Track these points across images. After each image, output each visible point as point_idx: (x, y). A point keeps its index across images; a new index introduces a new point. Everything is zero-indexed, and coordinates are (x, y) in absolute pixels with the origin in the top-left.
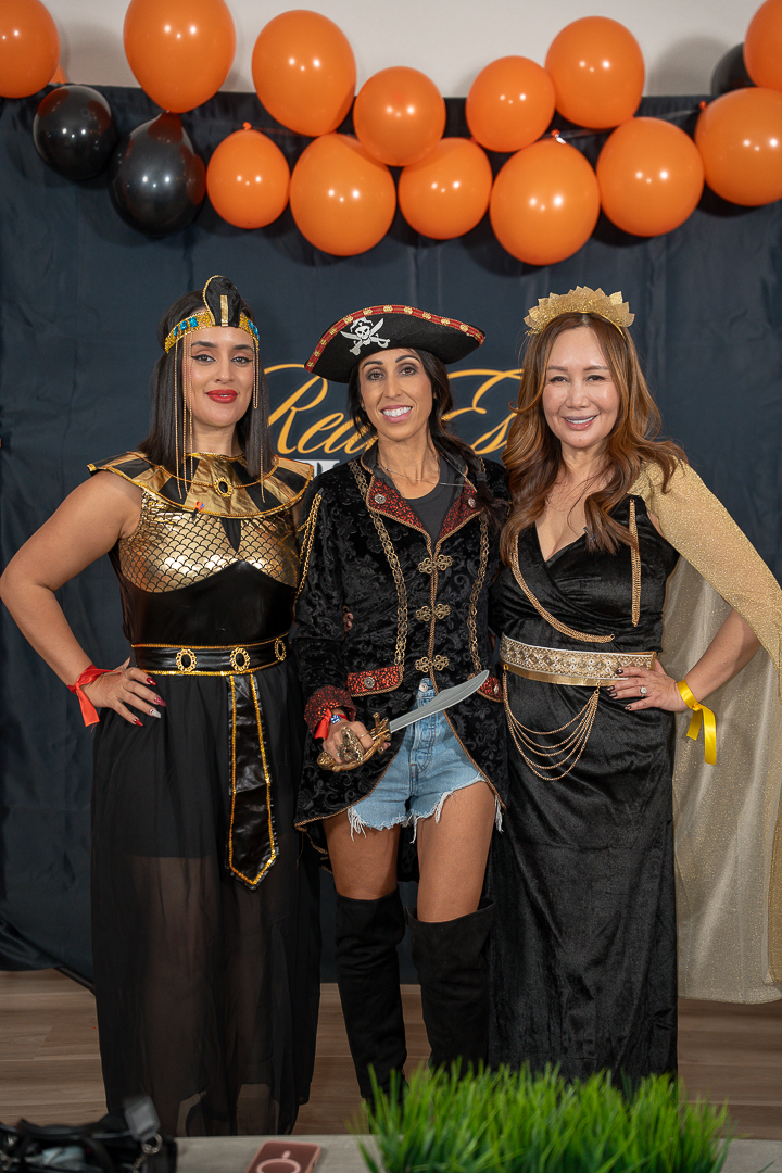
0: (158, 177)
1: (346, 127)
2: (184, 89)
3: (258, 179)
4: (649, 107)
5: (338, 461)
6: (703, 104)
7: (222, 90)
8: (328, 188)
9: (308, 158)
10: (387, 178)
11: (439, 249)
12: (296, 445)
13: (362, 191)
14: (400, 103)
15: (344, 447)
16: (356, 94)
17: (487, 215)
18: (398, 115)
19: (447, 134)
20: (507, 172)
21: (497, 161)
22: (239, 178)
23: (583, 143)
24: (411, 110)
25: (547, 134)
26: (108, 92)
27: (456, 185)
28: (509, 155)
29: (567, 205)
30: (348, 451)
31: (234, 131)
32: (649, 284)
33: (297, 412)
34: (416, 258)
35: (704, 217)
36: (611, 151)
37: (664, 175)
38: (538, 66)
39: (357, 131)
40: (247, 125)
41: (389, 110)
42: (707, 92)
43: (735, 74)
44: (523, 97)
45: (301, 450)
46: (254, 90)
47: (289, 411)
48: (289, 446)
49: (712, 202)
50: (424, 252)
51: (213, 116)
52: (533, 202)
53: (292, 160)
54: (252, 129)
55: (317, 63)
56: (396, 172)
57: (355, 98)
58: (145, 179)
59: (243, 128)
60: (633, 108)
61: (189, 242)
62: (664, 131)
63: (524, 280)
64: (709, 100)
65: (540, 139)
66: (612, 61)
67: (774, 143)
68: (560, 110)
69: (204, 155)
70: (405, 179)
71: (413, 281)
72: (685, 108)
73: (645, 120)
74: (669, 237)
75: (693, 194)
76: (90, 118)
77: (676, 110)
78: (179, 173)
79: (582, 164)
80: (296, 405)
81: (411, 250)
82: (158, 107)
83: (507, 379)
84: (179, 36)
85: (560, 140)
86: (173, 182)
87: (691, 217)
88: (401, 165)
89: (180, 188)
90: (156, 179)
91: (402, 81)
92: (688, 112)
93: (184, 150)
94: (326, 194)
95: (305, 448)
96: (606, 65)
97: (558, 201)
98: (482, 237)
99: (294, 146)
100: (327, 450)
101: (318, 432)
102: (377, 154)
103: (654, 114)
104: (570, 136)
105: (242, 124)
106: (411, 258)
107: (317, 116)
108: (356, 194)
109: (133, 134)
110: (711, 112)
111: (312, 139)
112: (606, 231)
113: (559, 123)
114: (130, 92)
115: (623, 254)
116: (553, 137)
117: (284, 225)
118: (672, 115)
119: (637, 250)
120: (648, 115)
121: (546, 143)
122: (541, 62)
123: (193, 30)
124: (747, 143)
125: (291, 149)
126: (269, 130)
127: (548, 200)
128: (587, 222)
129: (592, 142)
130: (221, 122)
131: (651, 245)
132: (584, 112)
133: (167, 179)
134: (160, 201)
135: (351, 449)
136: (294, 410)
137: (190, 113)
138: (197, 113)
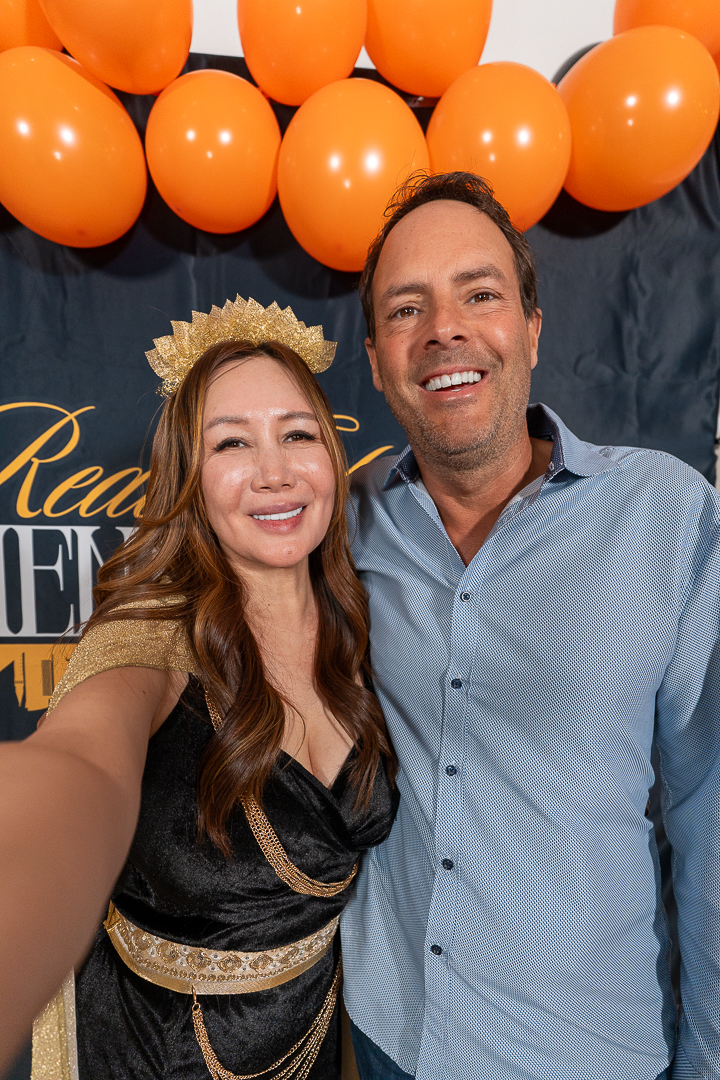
5: (98, 528)
11: (224, 258)
12: (42, 507)
15: (105, 510)
27: (225, 137)
30: (110, 514)
33: (40, 464)
37: (524, 137)
45: (48, 512)
47: (29, 464)
48: (32, 508)
80: (37, 455)
81: (191, 262)
94: (15, 130)
95: (54, 510)
97: (373, 163)
100: (83, 513)
101: (71, 490)
108: (67, 135)
127: (356, 160)
135: (115, 512)
136: (36, 462)
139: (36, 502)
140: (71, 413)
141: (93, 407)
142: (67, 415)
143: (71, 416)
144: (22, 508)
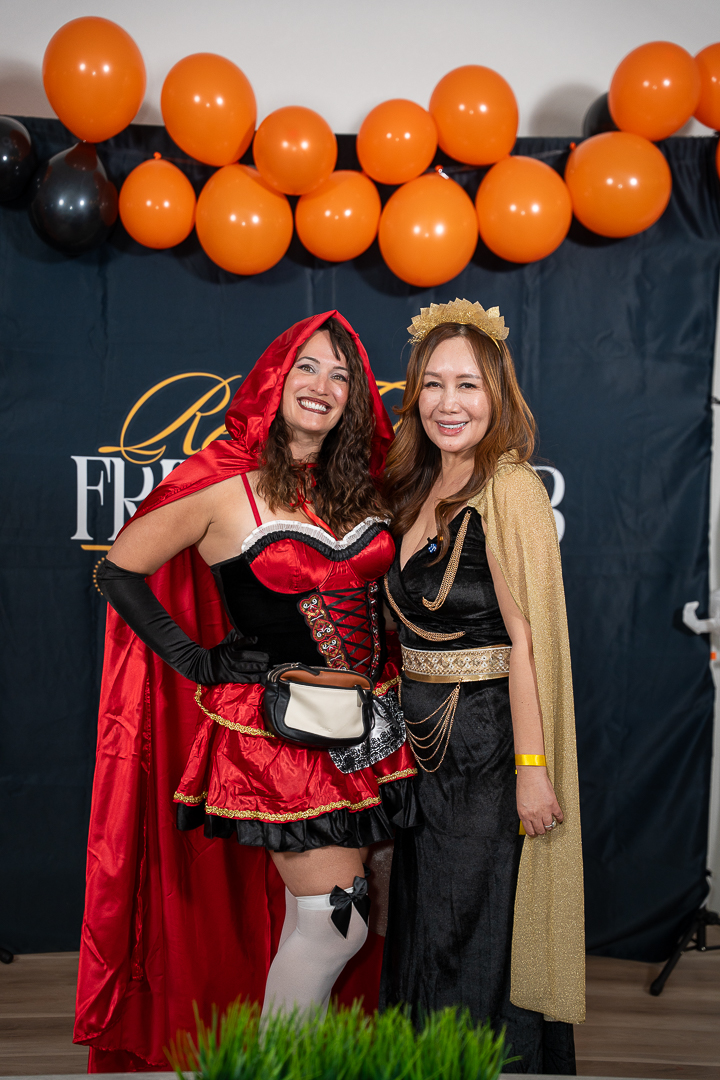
0: (74, 201)
1: (247, 158)
2: (98, 120)
3: (166, 204)
4: (522, 147)
6: (573, 145)
7: (134, 122)
8: (229, 213)
9: (213, 186)
10: (285, 206)
11: (334, 270)
13: (261, 216)
14: (294, 138)
16: (257, 128)
17: (376, 241)
18: (294, 149)
19: (339, 167)
20: (395, 202)
21: (386, 192)
22: (149, 203)
23: (465, 178)
24: (305, 145)
25: (431, 169)
26: (29, 122)
27: (348, 213)
28: (396, 187)
29: (448, 235)
31: (145, 159)
32: (525, 307)
33: (202, 417)
34: (313, 280)
35: (575, 246)
36: (489, 186)
37: (535, 208)
38: (422, 109)
39: (257, 162)
40: (157, 155)
41: (285, 144)
42: (579, 134)
43: (602, 119)
44: (407, 136)
46: (161, 123)
47: (194, 416)
48: (194, 448)
49: (579, 233)
50: (321, 273)
51: (127, 146)
52: (417, 230)
53: (198, 187)
54: (162, 158)
55: (220, 101)
56: (293, 201)
57: (255, 132)
58: (61, 202)
59: (153, 158)
60: (509, 146)
61: (103, 261)
62: (536, 169)
63: (411, 299)
64: (578, 141)
65: (424, 173)
66: (489, 105)
67: (634, 182)
68: (443, 148)
69: (118, 180)
70: (301, 207)
71: (310, 299)
72: (557, 148)
73: (520, 158)
74: (543, 264)
75: (562, 226)
76: (11, 147)
77: (550, 149)
78: (93, 197)
79: (462, 197)
80: (201, 410)
81: (308, 271)
82: (75, 137)
83: (395, 390)
84: (94, 73)
85: (444, 175)
86: (88, 206)
87: (562, 246)
88: (298, 194)
89: (93, 210)
90: (72, 203)
91: (297, 119)
92: (559, 152)
93: (98, 176)
94: (228, 219)
96: (483, 108)
97: (440, 230)
98: (371, 260)
99: (199, 175)
102: (275, 184)
103: (529, 153)
104: (452, 170)
105: (153, 153)
106: (308, 277)
107: (219, 148)
108: (256, 219)
109: (52, 160)
110: (579, 152)
111: (216, 169)
112: (485, 257)
113: (442, 159)
114: (49, 123)
115: (501, 278)
116: (436, 172)
117: (191, 245)
118: (545, 154)
119: (514, 274)
120: (524, 154)
121: (430, 177)
122: (425, 105)
123: (106, 69)
124: (610, 181)
125: (197, 177)
126: (179, 161)
127: (430, 228)
128: (466, 249)
129: (471, 177)
130: (133, 152)
131: (527, 271)
132: (464, 149)
133: (82, 203)
134: (76, 221)
136: (199, 415)
137: (106, 143)
138: (112, 143)
139: (196, 444)
140: (225, 379)
141: (239, 376)
142: (220, 382)
143: (225, 383)
144: (188, 449)
